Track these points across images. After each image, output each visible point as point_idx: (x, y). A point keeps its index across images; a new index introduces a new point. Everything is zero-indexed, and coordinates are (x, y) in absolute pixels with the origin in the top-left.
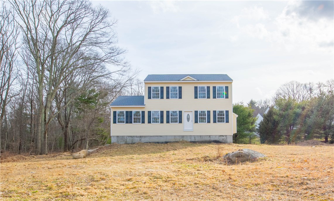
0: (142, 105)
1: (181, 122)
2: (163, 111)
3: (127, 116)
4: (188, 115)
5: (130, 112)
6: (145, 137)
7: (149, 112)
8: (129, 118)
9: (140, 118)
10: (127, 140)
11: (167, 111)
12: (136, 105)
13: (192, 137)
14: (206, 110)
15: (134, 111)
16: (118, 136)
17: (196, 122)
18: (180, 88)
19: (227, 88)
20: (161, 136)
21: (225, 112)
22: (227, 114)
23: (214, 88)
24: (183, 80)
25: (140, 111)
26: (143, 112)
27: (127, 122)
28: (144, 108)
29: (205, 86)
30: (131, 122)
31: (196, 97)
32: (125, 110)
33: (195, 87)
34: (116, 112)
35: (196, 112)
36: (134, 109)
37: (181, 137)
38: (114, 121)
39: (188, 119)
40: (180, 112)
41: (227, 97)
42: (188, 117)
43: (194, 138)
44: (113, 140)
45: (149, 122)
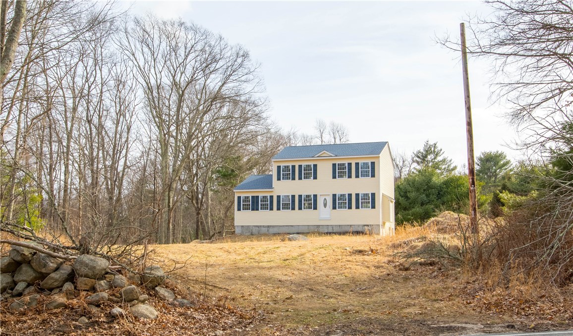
0: (270, 189)
1: (315, 208)
2: (294, 196)
3: (253, 202)
4: (325, 199)
5: (256, 196)
6: (273, 226)
7: (279, 197)
8: (254, 204)
9: (268, 204)
10: (253, 231)
11: (299, 195)
12: (263, 189)
13: (329, 227)
14: (347, 193)
15: (261, 195)
16: (242, 226)
17: (334, 208)
18: (315, 166)
19: (373, 164)
20: (292, 226)
21: (370, 196)
22: (373, 197)
23: (357, 164)
24: (318, 157)
25: (268, 195)
26: (272, 197)
27: (253, 209)
28: (272, 191)
29: (346, 162)
30: (257, 209)
31: (334, 177)
32: (250, 195)
33: (333, 164)
34: (240, 197)
35: (334, 196)
36: (261, 193)
37: (316, 227)
38: (238, 208)
39: (325, 205)
40: (315, 196)
41: (373, 176)
42: (325, 202)
43: (331, 229)
44: (238, 231)
45: (278, 209)
